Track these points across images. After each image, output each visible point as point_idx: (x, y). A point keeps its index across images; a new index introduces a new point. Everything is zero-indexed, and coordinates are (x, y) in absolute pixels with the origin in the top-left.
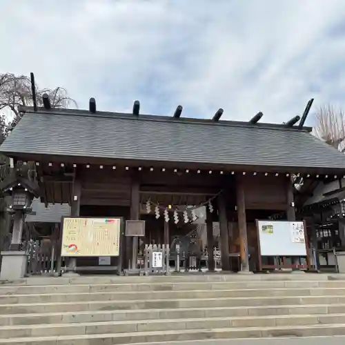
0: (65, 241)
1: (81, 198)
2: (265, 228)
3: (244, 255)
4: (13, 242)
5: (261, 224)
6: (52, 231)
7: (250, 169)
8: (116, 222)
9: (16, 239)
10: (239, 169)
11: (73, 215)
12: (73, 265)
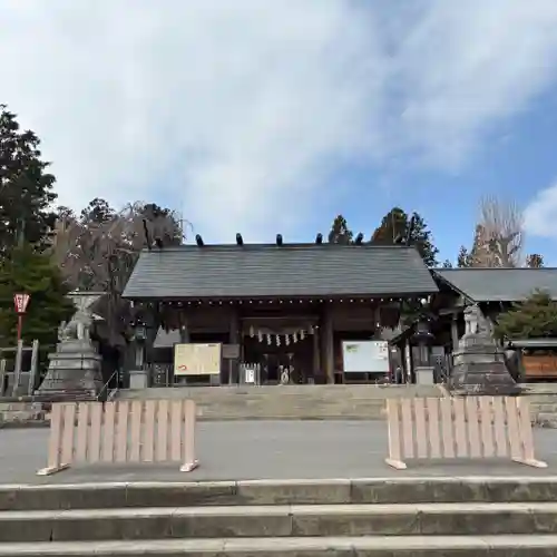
0: (178, 362)
1: (188, 327)
2: (349, 347)
3: (330, 372)
4: (137, 363)
5: (345, 344)
6: (167, 356)
7: (337, 298)
8: (218, 346)
9: (139, 362)
10: (326, 298)
11: (183, 342)
12: (184, 382)
